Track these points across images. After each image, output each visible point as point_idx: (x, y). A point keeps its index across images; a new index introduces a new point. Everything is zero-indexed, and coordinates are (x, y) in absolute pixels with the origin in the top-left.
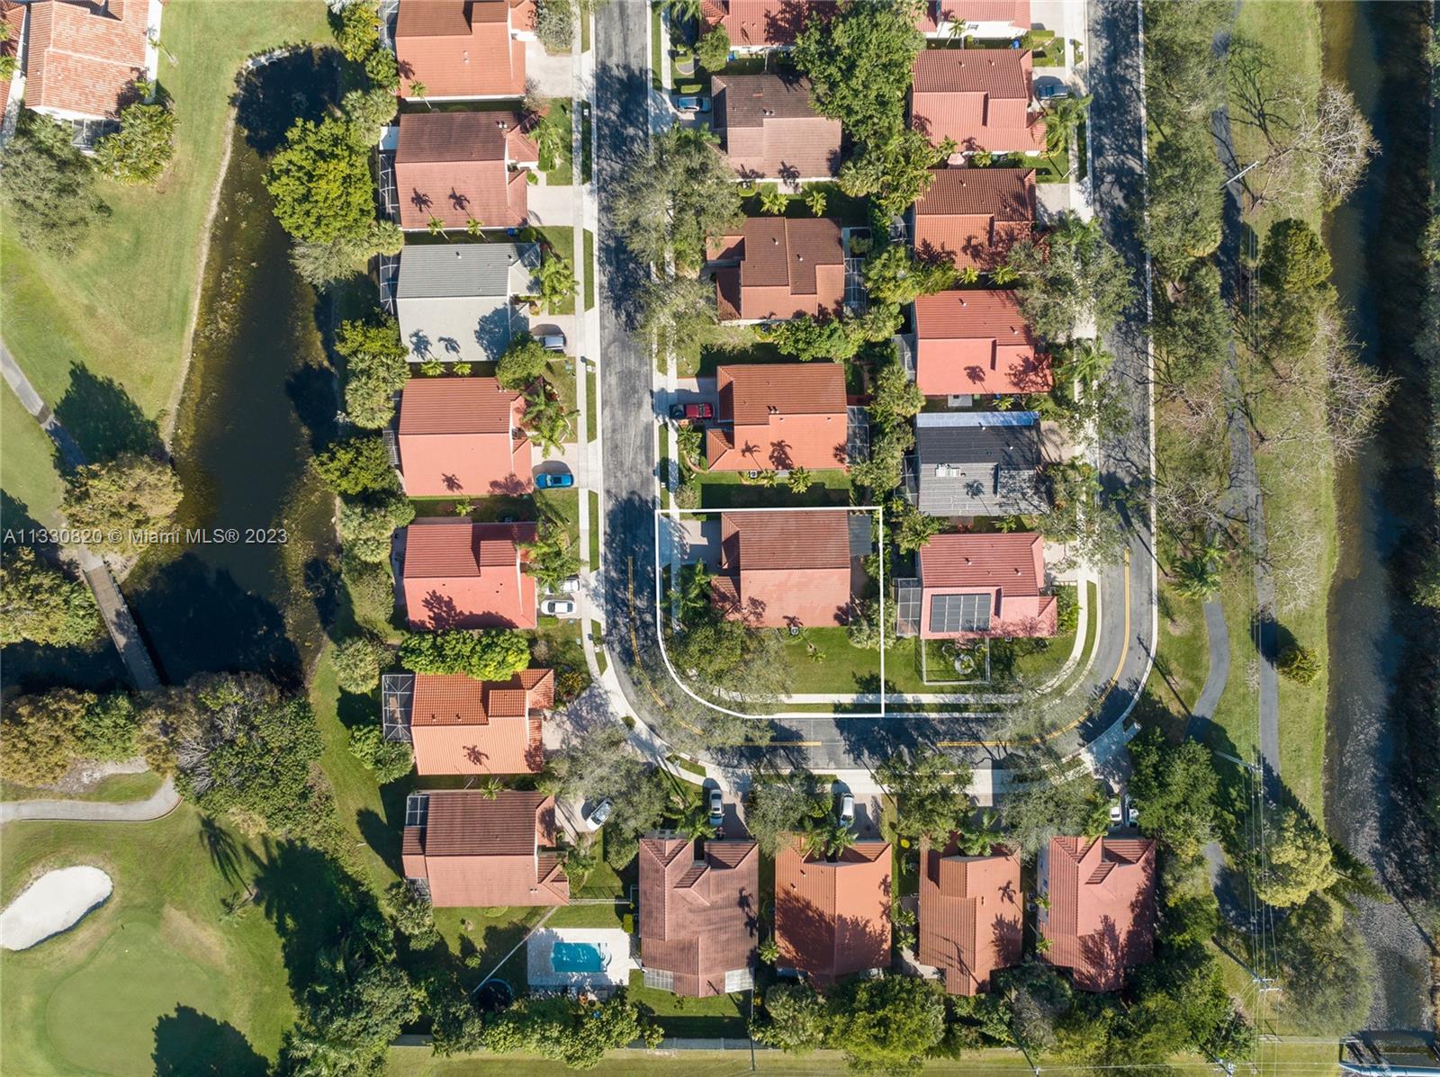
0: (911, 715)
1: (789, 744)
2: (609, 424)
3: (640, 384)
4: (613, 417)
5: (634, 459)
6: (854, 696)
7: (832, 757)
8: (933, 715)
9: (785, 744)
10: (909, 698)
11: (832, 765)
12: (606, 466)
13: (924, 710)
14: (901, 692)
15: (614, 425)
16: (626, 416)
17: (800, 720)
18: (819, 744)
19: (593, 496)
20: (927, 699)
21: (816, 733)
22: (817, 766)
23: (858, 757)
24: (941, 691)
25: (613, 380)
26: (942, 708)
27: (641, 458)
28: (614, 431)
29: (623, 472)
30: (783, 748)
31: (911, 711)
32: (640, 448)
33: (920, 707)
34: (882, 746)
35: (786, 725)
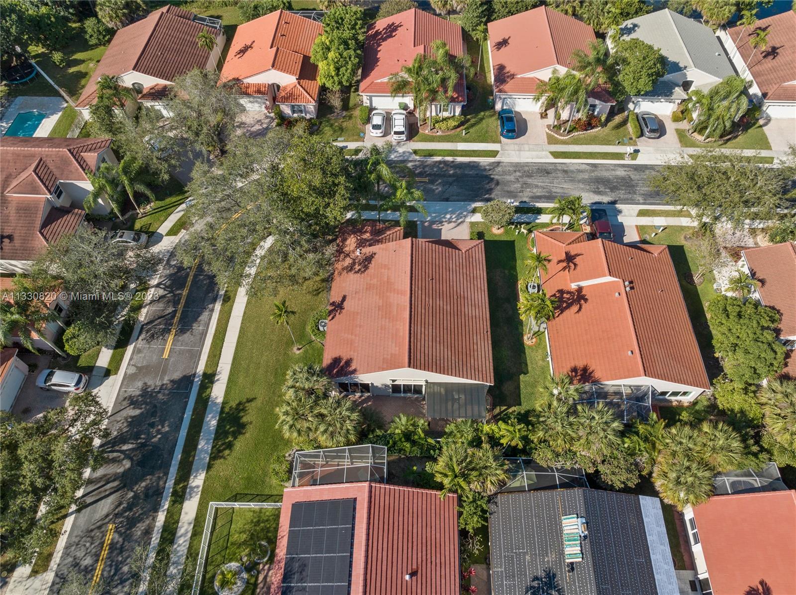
0: (170, 483)
1: (176, 320)
2: (572, 168)
3: (621, 194)
4: (579, 171)
5: (537, 186)
6: (220, 400)
7: (142, 371)
8: (161, 517)
9: (178, 315)
10: (198, 480)
11: (132, 370)
12: (527, 164)
13: (174, 502)
14: (209, 467)
15: (572, 172)
16: (583, 181)
17: (204, 334)
18: (166, 355)
19: (494, 154)
20: (190, 508)
21: (181, 352)
22: (137, 351)
23: (133, 402)
24: (196, 533)
25: (621, 173)
26: (170, 533)
27: (538, 192)
28: (565, 172)
29: (521, 177)
30: (175, 312)
31: (176, 483)
32: (550, 192)
33: (179, 497)
34: (137, 437)
35: (204, 317)
